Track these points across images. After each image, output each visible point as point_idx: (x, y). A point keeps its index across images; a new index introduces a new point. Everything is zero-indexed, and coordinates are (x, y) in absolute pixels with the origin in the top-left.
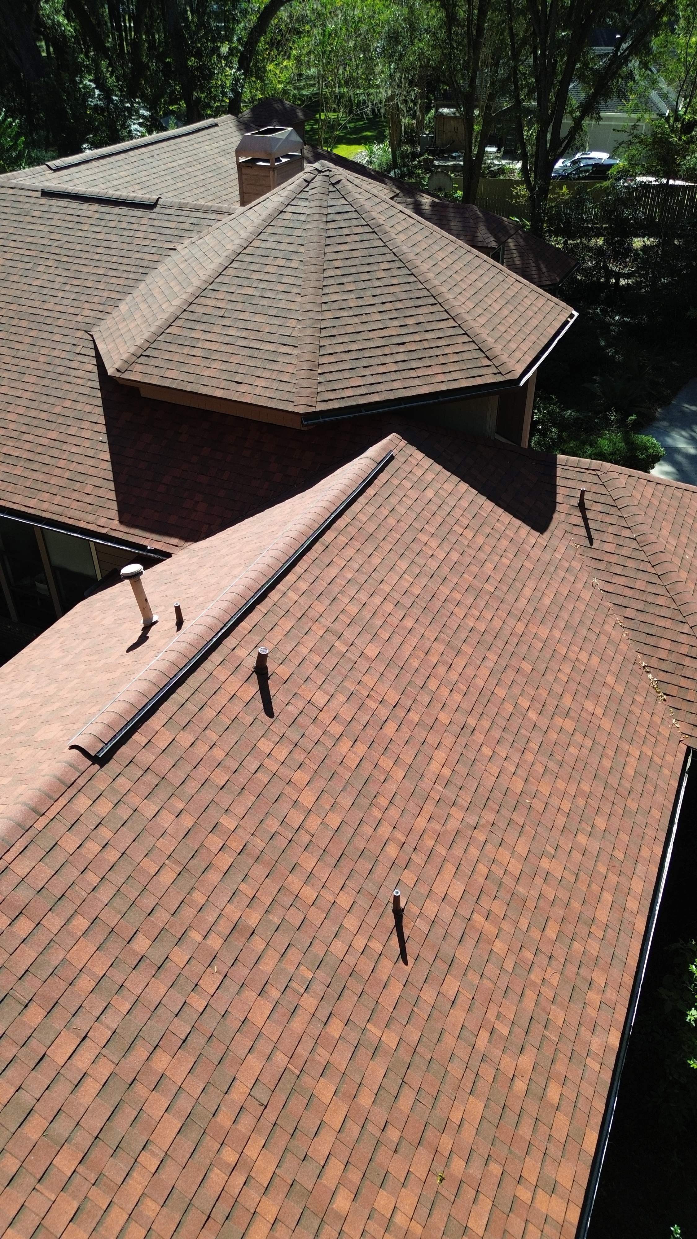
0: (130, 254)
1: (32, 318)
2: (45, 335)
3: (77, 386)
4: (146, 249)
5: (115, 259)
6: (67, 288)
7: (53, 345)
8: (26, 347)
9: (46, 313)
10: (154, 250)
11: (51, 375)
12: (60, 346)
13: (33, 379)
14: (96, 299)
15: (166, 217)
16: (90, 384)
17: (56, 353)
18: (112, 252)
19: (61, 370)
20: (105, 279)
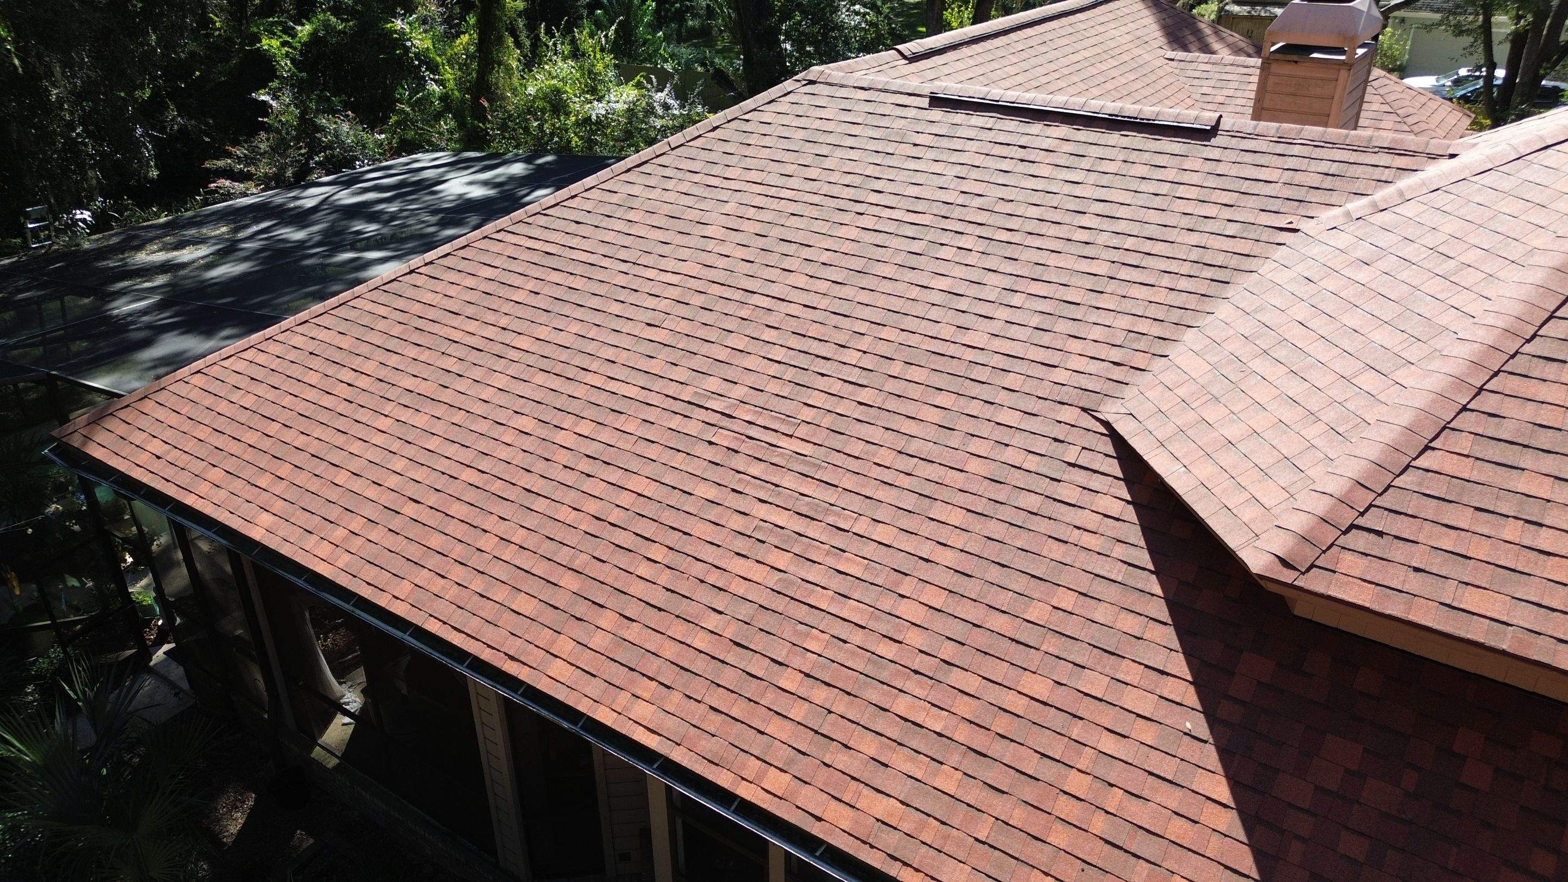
0: (1171, 235)
1: (938, 363)
2: (975, 408)
3: (1084, 554)
4: (1210, 226)
5: (1129, 243)
6: (1017, 300)
7: (999, 434)
8: (932, 433)
9: (970, 355)
10: (1232, 229)
11: (1006, 513)
12: (1018, 440)
13: (957, 518)
14: (1097, 333)
15: (1249, 158)
16: (1119, 551)
17: (1009, 455)
18: (1121, 226)
19: (1032, 502)
20: (1111, 286)
